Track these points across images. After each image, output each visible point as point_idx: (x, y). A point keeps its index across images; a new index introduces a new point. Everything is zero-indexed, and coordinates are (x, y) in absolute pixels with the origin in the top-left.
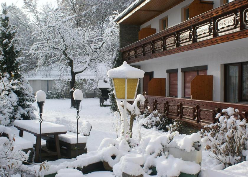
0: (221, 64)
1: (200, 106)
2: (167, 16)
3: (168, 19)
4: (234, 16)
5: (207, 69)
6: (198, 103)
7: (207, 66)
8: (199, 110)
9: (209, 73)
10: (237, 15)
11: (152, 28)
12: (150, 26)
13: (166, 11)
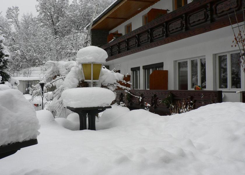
0: (174, 61)
1: (157, 95)
2: (131, 23)
3: (131, 25)
4: (181, 20)
5: (163, 66)
6: (155, 93)
7: (163, 62)
8: (156, 98)
9: (165, 68)
10: (183, 19)
11: (119, 33)
12: (117, 31)
13: (130, 18)
